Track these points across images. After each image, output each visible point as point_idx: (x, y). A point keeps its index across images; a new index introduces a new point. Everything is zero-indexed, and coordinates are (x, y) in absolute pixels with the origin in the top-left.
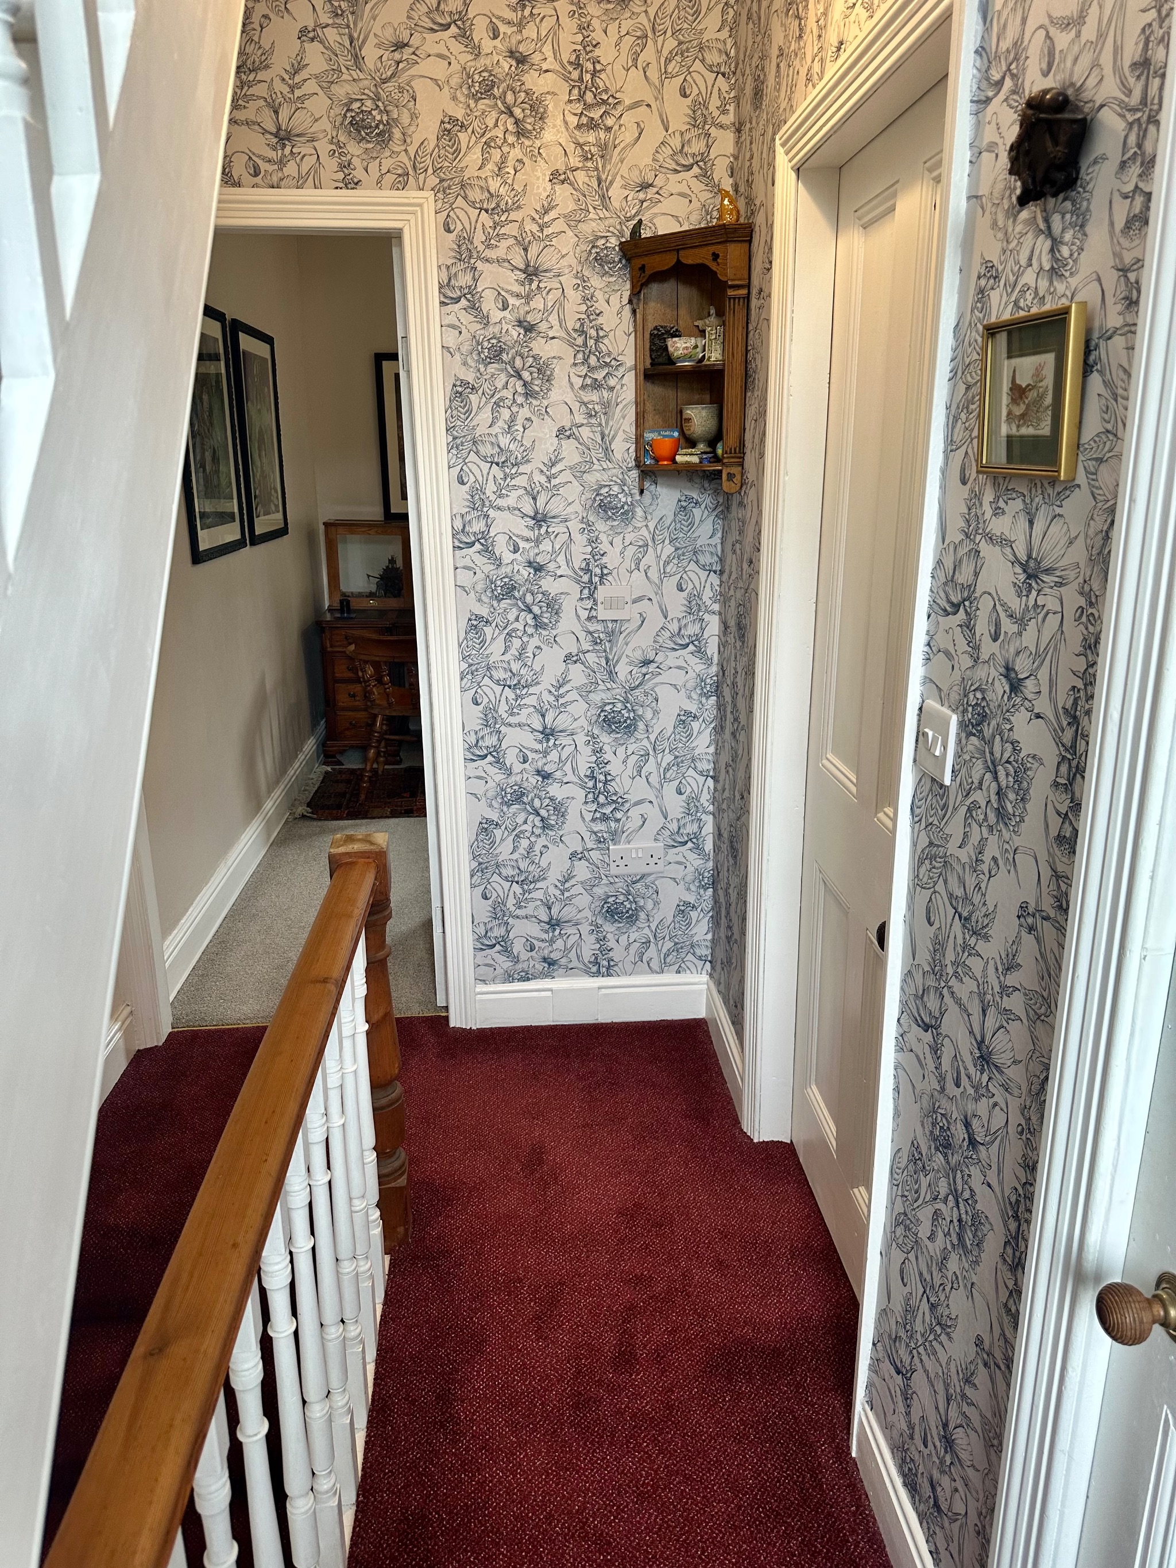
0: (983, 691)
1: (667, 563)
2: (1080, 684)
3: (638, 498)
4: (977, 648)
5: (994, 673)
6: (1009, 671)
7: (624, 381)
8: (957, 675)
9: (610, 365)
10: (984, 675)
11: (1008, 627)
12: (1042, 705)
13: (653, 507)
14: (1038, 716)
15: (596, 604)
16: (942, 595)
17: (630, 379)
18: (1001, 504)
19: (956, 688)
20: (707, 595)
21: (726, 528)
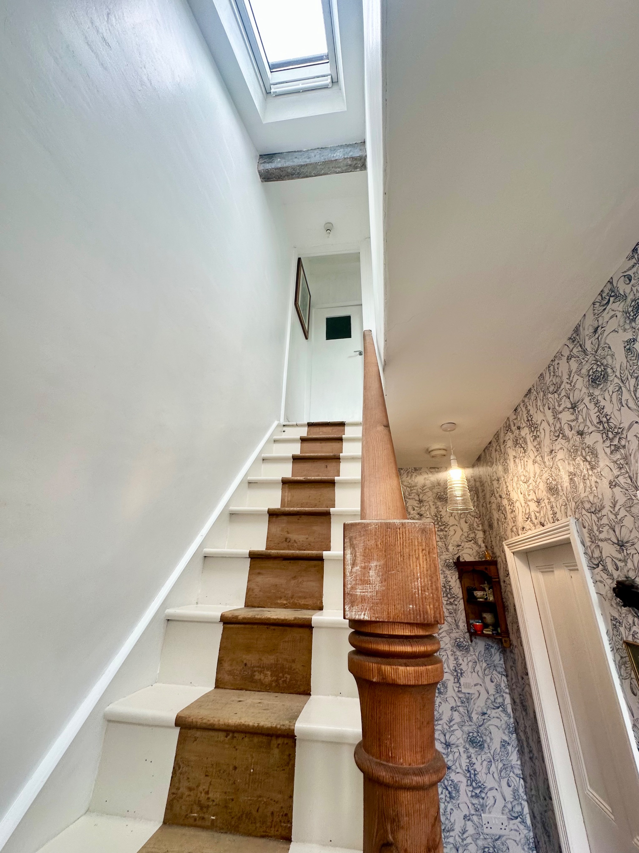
1: (485, 670)
3: (470, 643)
7: (460, 602)
9: (455, 597)
13: (476, 647)
15: (460, 685)
17: (462, 602)
20: (503, 685)
21: (505, 658)
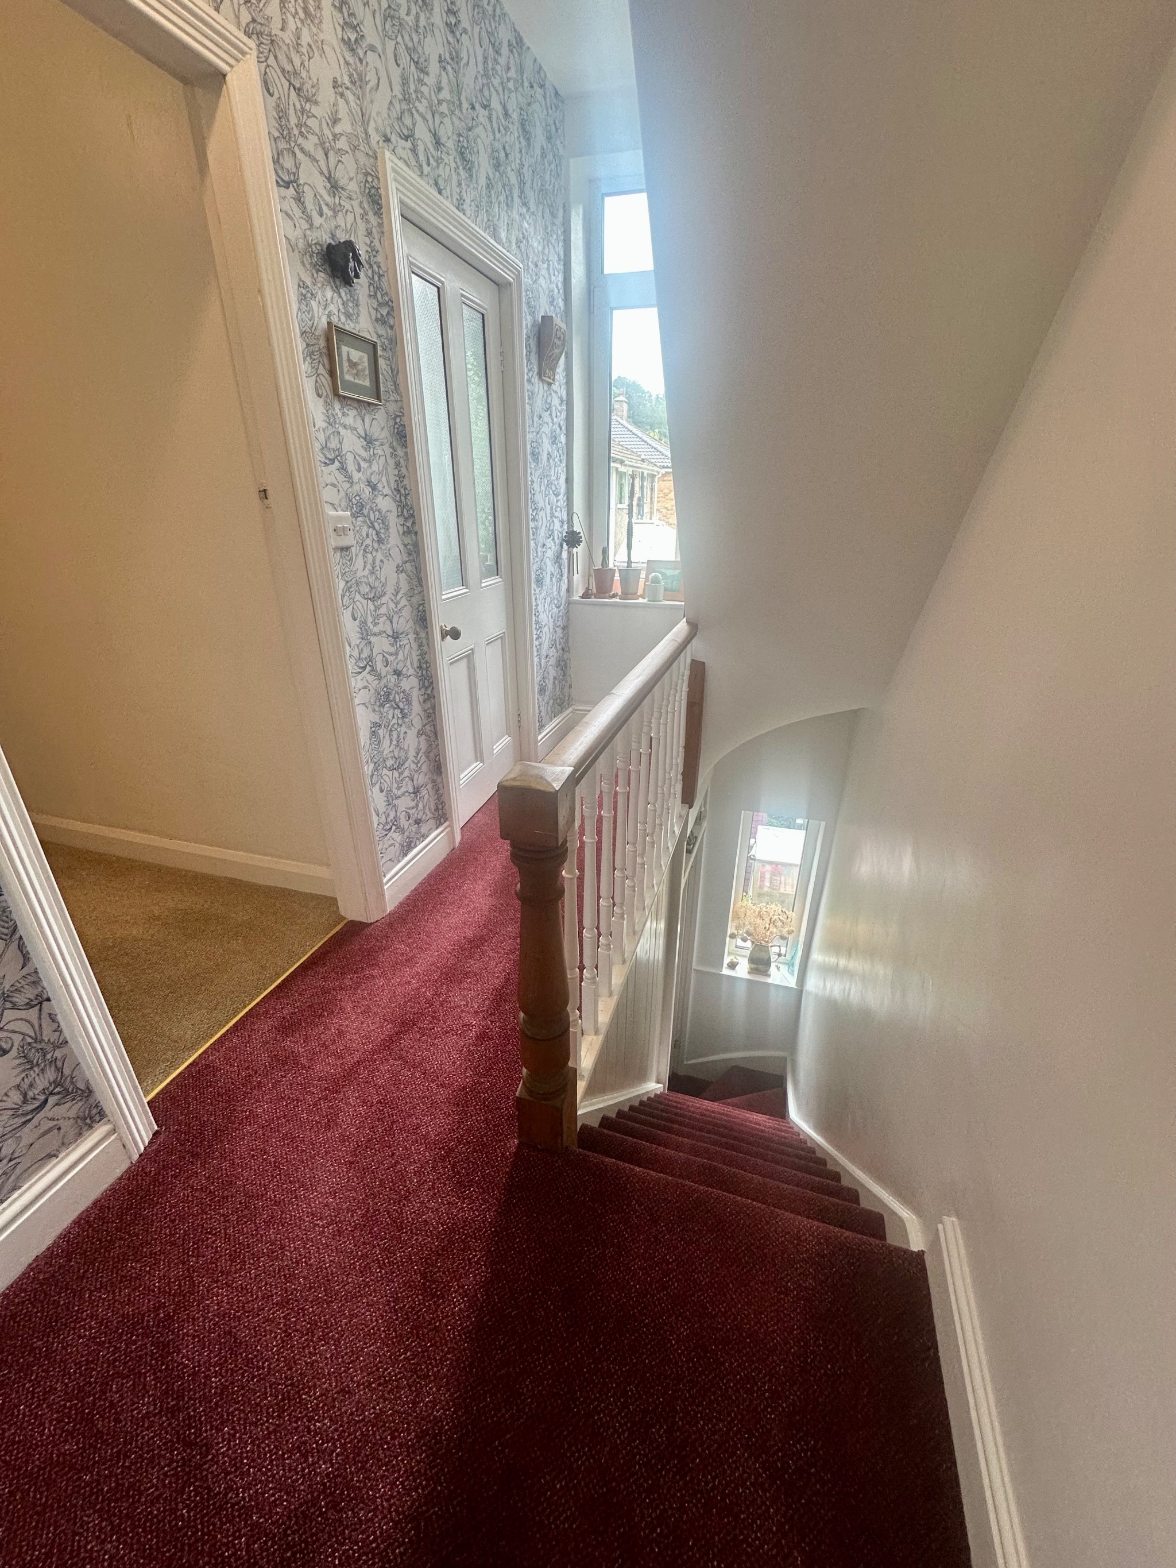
0: (359, 496)
2: (397, 478)
4: (350, 477)
5: (362, 486)
6: (369, 483)
8: (342, 494)
10: (358, 489)
11: (364, 465)
12: (386, 491)
14: (386, 495)
16: (322, 456)
18: (345, 410)
19: (344, 500)
